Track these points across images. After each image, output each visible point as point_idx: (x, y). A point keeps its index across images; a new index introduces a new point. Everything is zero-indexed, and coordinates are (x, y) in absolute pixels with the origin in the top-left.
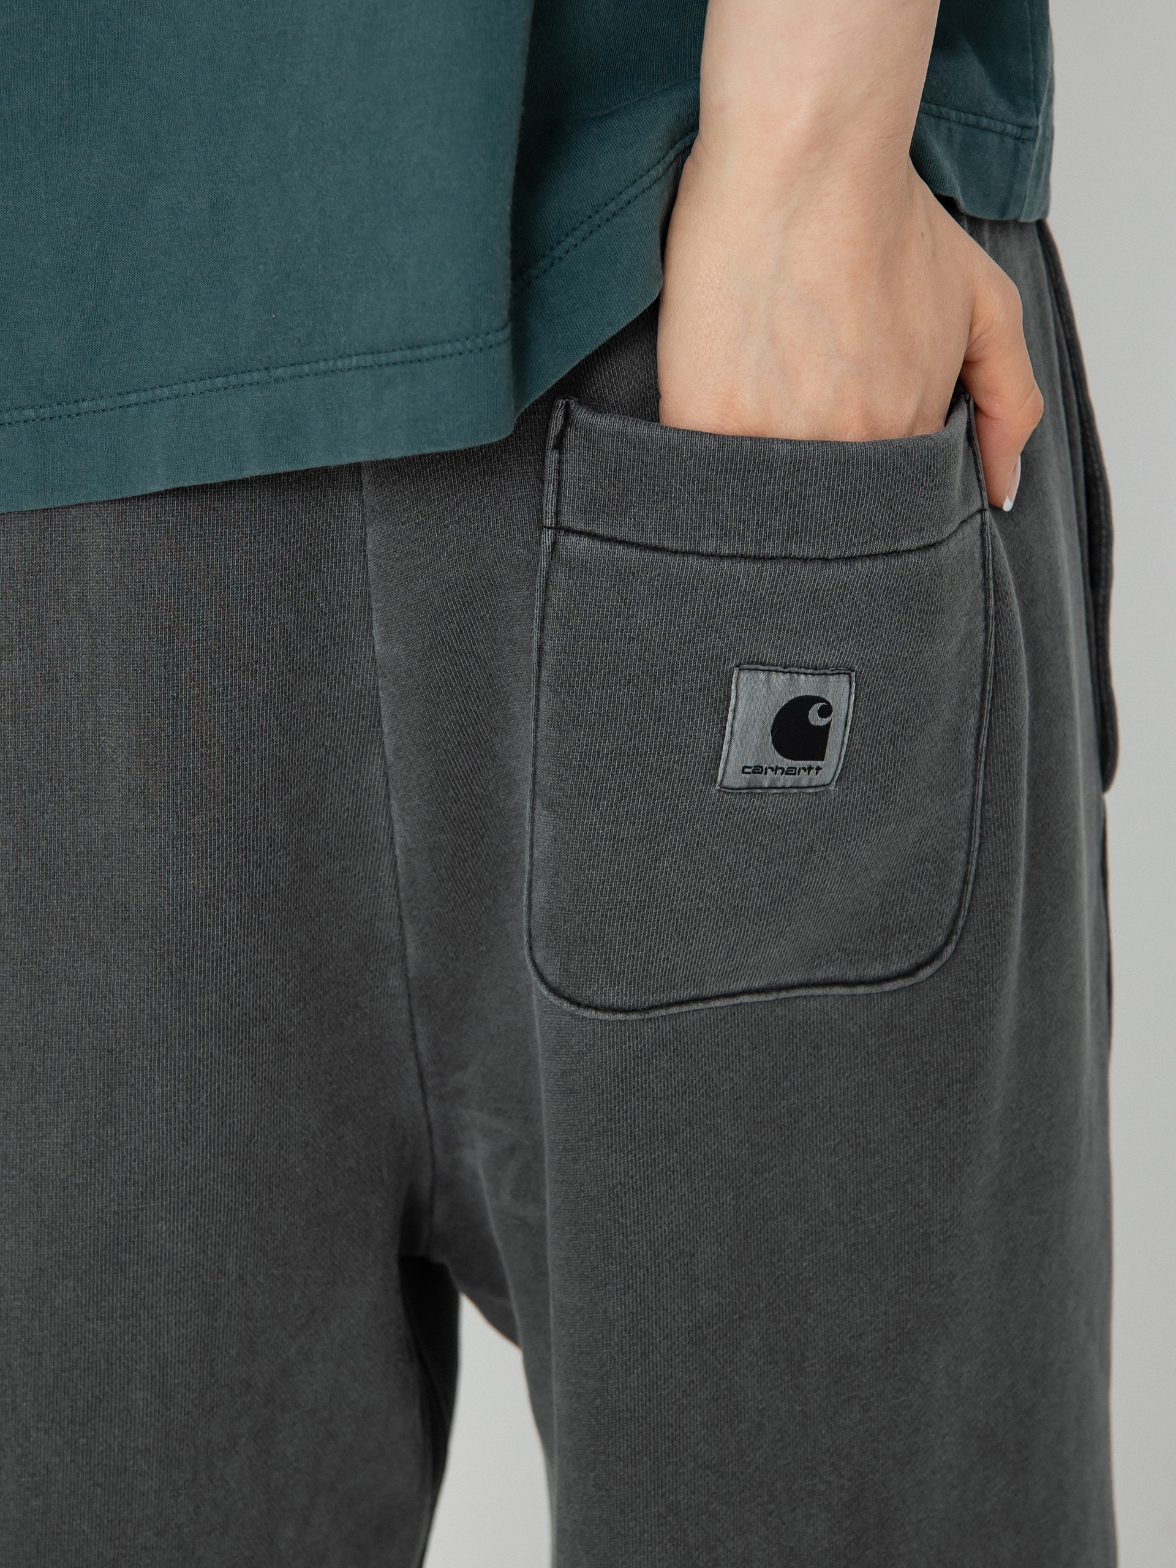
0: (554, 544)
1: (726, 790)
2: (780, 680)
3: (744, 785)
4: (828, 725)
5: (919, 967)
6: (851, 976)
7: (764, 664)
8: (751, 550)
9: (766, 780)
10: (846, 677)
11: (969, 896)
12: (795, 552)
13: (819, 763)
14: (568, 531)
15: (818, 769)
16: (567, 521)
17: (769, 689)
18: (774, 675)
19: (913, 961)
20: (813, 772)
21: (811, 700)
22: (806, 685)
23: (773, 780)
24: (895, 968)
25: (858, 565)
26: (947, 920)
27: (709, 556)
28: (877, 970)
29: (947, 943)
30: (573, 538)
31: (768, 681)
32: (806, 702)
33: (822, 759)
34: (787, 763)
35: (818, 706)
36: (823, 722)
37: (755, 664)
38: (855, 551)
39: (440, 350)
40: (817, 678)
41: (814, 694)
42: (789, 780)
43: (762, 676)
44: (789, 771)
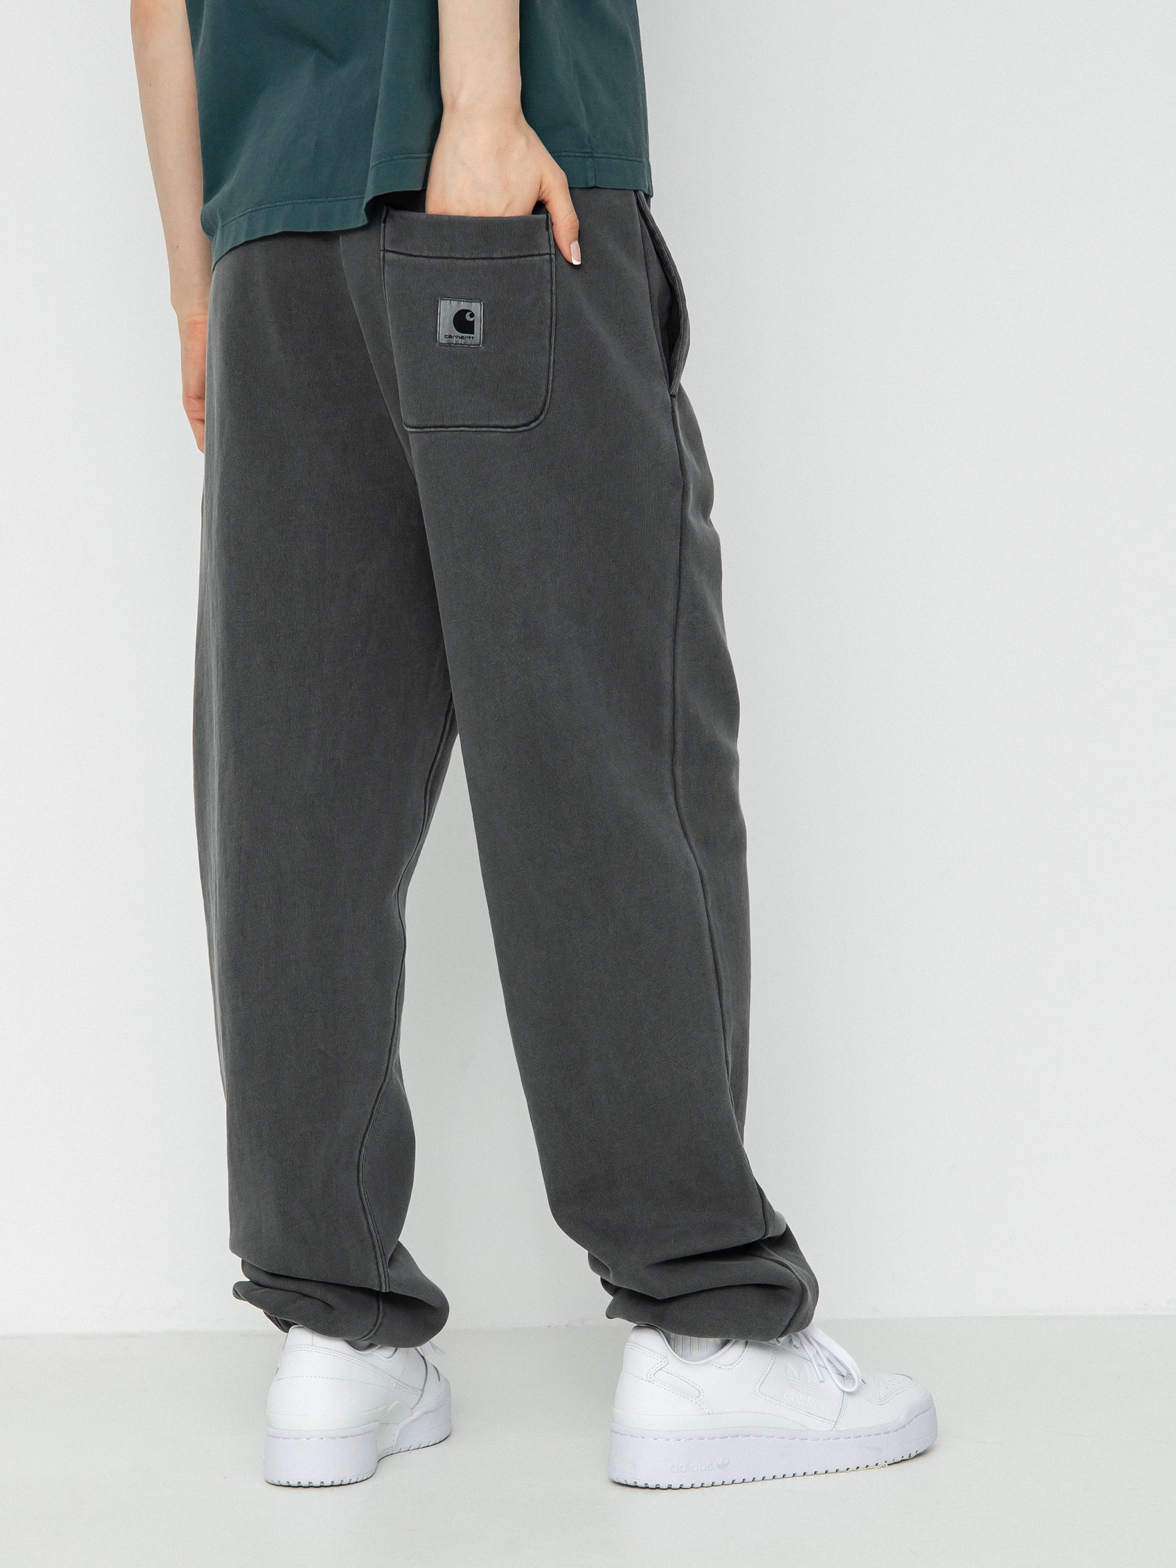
0: (384, 256)
1: (442, 345)
2: (454, 303)
3: (447, 342)
4: (474, 320)
5: (531, 423)
6: (505, 424)
7: (449, 298)
8: (439, 254)
9: (454, 340)
10: (479, 304)
11: (549, 397)
12: (453, 255)
13: (473, 335)
14: (388, 251)
15: (473, 338)
16: (387, 248)
17: (451, 307)
18: (452, 302)
19: (528, 420)
20: (471, 339)
21: (466, 311)
22: (464, 305)
23: (456, 341)
24: (521, 422)
25: (477, 261)
26: (540, 405)
27: (426, 257)
28: (514, 423)
29: (541, 414)
30: (388, 253)
31: (450, 302)
32: (464, 312)
33: (473, 333)
34: (461, 335)
35: (469, 313)
36: (472, 319)
37: (445, 297)
38: (475, 256)
39: (336, 199)
40: (468, 303)
41: (468, 309)
42: (463, 341)
43: (448, 302)
44: (462, 338)
